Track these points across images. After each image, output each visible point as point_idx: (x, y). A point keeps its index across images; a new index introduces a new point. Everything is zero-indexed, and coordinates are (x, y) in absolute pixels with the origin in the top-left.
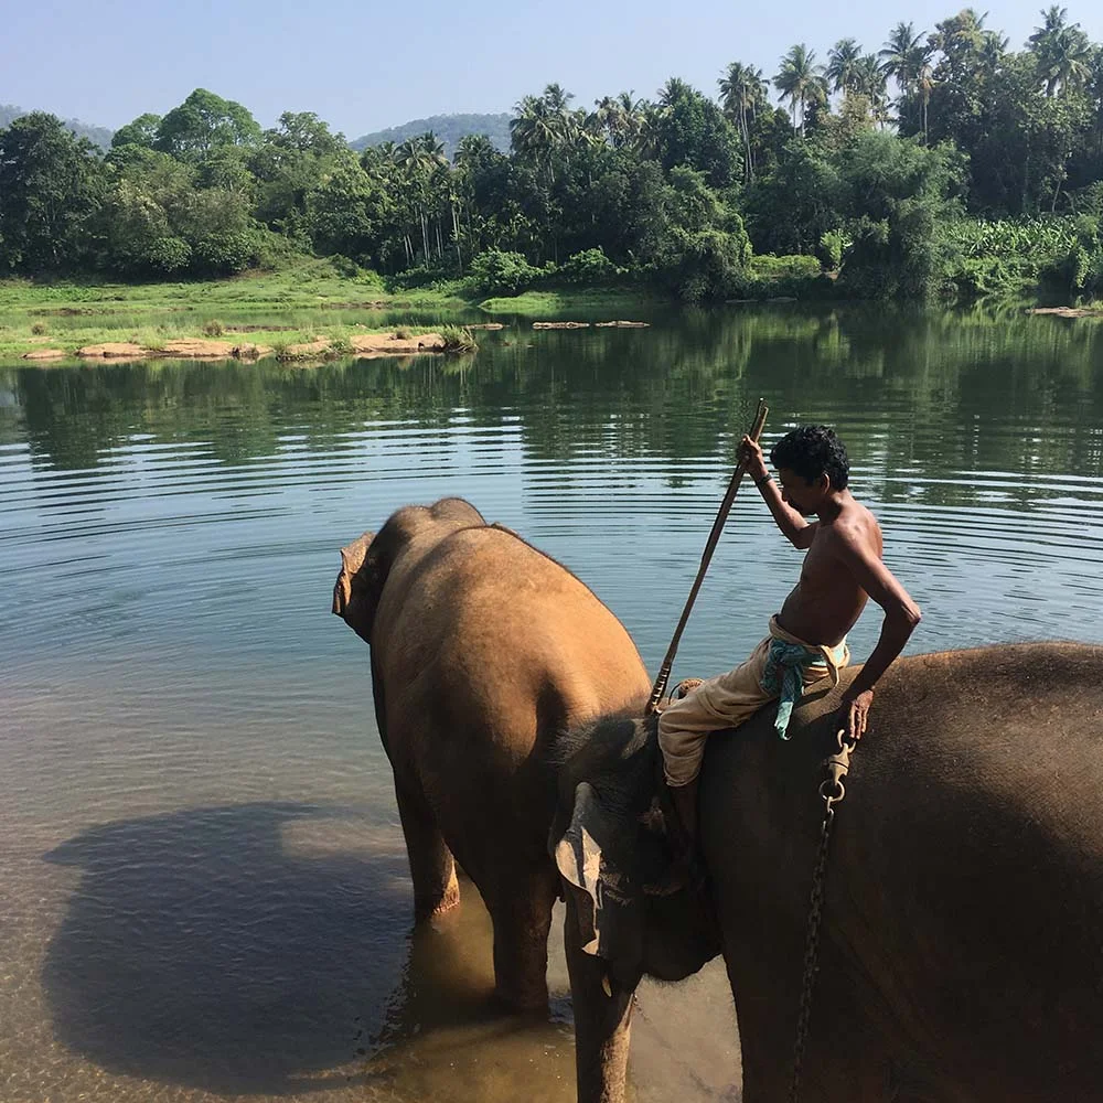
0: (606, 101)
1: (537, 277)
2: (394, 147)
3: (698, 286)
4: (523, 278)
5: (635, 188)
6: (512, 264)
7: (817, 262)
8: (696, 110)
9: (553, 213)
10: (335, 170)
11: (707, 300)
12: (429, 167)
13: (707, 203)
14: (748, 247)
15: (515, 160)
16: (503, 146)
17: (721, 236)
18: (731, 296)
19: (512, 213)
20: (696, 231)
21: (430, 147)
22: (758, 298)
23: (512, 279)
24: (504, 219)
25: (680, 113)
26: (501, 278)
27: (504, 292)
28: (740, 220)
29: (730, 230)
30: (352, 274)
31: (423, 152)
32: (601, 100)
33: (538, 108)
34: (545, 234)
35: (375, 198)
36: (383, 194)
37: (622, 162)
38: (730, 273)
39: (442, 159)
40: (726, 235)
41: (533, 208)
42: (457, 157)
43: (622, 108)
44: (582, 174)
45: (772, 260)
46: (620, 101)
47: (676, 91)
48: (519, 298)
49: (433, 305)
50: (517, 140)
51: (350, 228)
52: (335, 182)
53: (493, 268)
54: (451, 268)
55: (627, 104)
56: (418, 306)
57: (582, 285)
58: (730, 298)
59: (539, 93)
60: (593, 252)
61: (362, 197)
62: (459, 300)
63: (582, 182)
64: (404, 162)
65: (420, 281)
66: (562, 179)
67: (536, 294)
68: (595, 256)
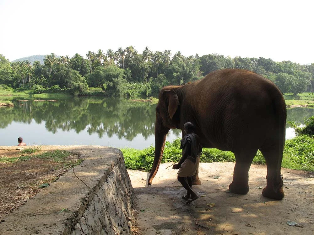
0: (62, 57)
1: (45, 90)
2: (20, 62)
3: (77, 93)
4: (41, 90)
5: (67, 73)
6: (40, 88)
7: (101, 89)
8: (80, 60)
9: (50, 78)
10: (4, 67)
11: (79, 96)
12: (27, 67)
13: (79, 77)
14: (87, 86)
15: (44, 67)
16: (42, 63)
17: (81, 84)
18: (84, 95)
19: (42, 77)
20: (77, 82)
21: (28, 63)
22: (89, 95)
23: (39, 91)
24: (40, 78)
25: (77, 60)
26: (36, 90)
27: (38, 93)
28: (85, 81)
29: (83, 82)
30: (6, 88)
31: (26, 64)
32: (61, 56)
33: (48, 57)
34: (49, 82)
35: (13, 73)
36: (15, 72)
37: (65, 68)
38: (83, 91)
39: (30, 65)
40: (83, 83)
41: (46, 76)
42: (33, 65)
43: (66, 58)
44: (57, 70)
45: (93, 88)
46: (66, 57)
47: (77, 55)
48: (40, 94)
49: (22, 95)
50: (45, 63)
51: (7, 78)
52: (4, 69)
53: (36, 88)
54: (28, 88)
55: (67, 57)
56: (19, 95)
57: (54, 92)
58: (83, 95)
59: (50, 54)
60: (56, 86)
61: (10, 73)
62: (28, 95)
63: (57, 72)
64: (21, 66)
65: (21, 90)
66: (53, 71)
67: (45, 94)
68: (57, 87)
